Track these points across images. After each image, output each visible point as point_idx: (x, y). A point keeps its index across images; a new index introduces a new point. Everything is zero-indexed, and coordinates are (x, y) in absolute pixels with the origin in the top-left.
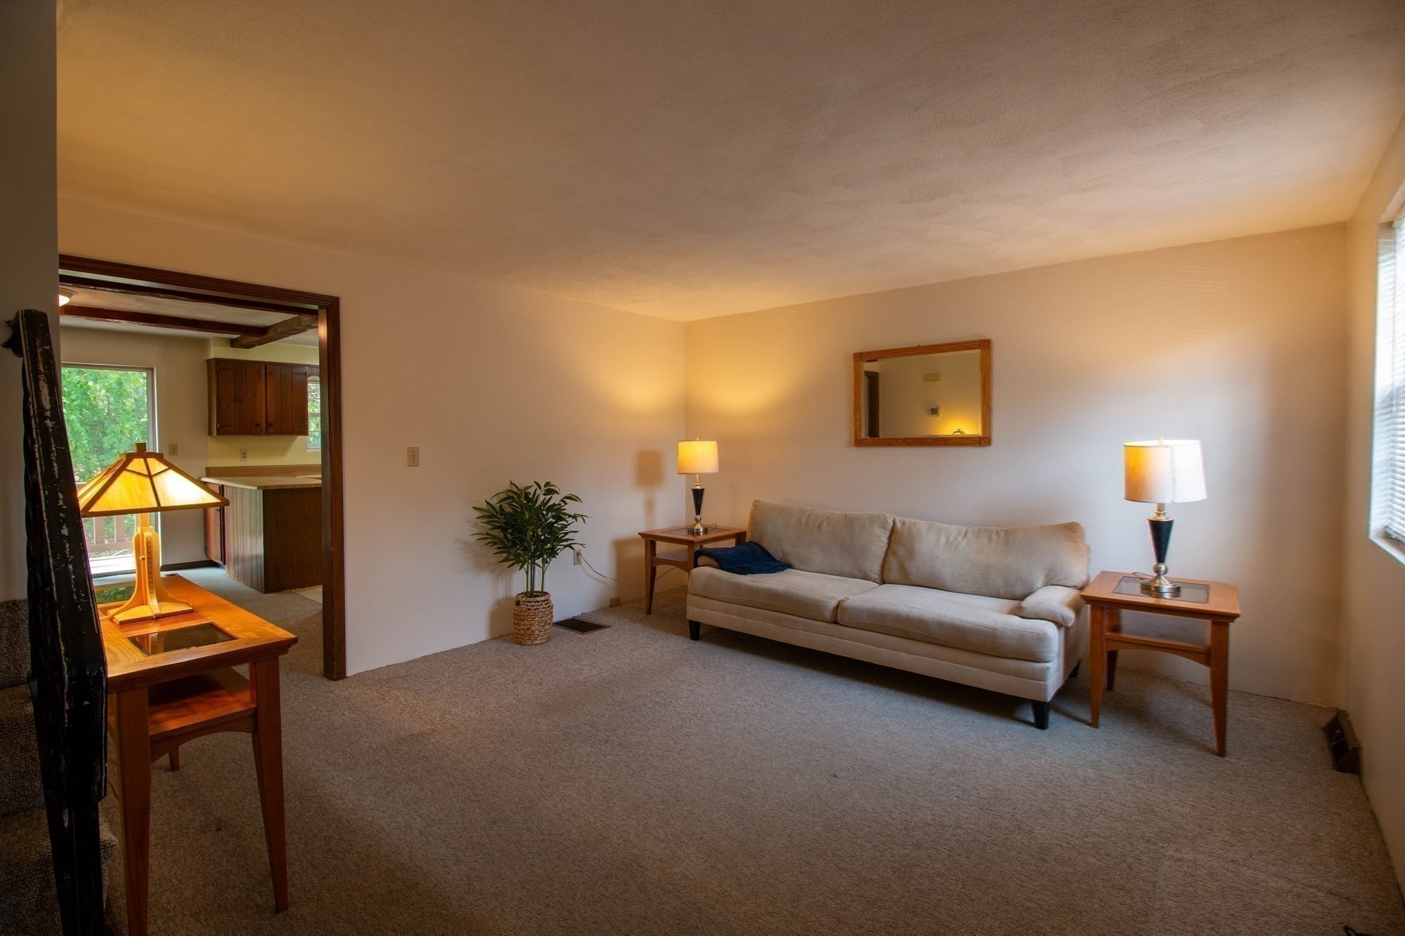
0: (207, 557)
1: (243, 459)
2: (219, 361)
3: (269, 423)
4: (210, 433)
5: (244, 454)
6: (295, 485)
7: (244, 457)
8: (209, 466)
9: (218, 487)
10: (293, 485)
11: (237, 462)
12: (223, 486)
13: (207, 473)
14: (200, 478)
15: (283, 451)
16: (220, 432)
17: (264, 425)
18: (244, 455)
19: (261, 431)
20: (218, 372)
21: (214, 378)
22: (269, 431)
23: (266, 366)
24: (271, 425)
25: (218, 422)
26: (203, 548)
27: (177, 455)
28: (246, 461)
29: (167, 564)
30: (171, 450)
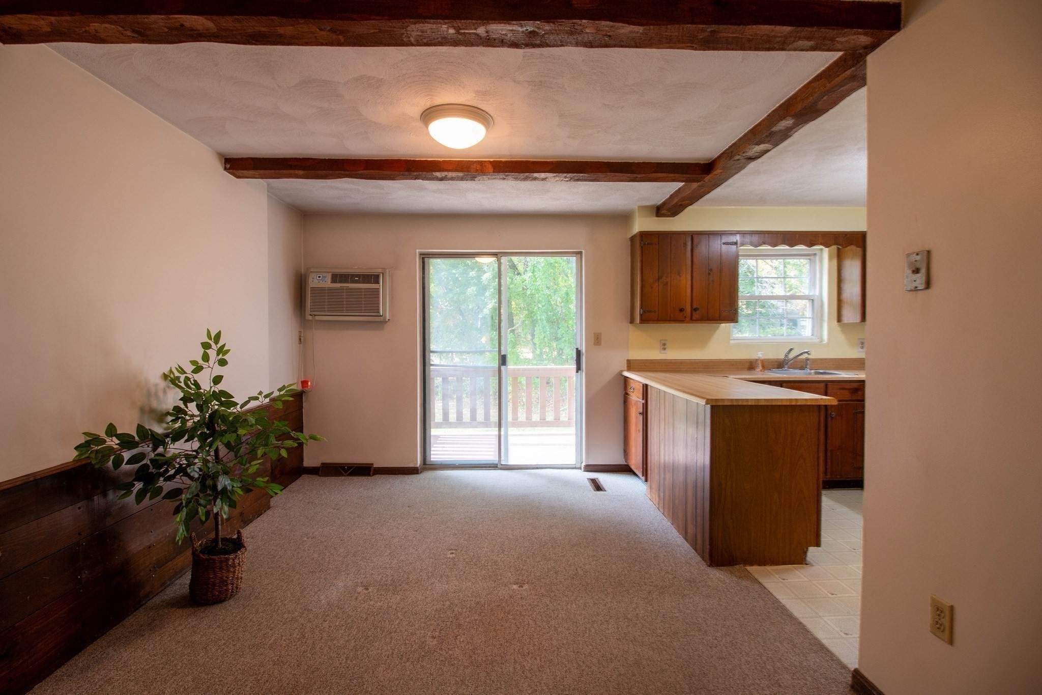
0: (626, 462)
1: (664, 351)
2: (643, 235)
3: (695, 306)
4: (632, 321)
5: (664, 345)
6: (758, 400)
7: (664, 349)
8: (629, 359)
9: (642, 385)
10: (755, 400)
11: (655, 354)
12: (647, 385)
13: (628, 367)
14: (622, 371)
15: (704, 342)
16: (645, 320)
17: (688, 309)
18: (664, 347)
19: (685, 317)
20: (642, 247)
21: (638, 252)
22: (694, 318)
23: (692, 236)
24: (696, 310)
25: (641, 307)
26: (622, 451)
27: (600, 345)
28: (666, 353)
29: (589, 464)
30: (596, 340)
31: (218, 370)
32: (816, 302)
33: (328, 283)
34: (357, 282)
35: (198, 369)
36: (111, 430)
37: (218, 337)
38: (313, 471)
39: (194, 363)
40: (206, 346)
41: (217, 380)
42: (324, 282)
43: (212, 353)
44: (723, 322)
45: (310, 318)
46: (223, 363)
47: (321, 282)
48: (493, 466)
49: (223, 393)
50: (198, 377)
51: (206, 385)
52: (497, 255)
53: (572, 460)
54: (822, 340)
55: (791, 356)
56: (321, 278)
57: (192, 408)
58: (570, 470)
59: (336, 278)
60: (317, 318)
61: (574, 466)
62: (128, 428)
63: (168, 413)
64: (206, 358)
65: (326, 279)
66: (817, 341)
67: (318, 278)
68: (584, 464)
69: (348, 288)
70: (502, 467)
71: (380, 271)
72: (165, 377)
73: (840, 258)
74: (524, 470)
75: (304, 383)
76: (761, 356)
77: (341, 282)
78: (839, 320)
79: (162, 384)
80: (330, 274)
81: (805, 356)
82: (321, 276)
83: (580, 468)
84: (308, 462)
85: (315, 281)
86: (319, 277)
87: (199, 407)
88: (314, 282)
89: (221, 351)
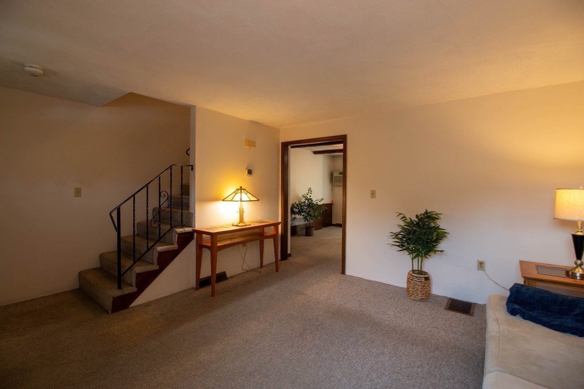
31: (311, 195)
33: (338, 175)
35: (307, 194)
36: (295, 203)
37: (310, 189)
38: (334, 225)
39: (307, 193)
40: (309, 190)
41: (310, 196)
43: (310, 191)
45: (334, 184)
46: (311, 193)
49: (311, 199)
50: (307, 196)
51: (309, 197)
57: (307, 202)
59: (340, 173)
60: (335, 184)
62: (297, 203)
63: (303, 203)
64: (309, 192)
67: (336, 173)
72: (303, 196)
75: (332, 201)
79: (302, 197)
80: (338, 173)
84: (333, 223)
87: (308, 201)
88: (335, 175)
89: (311, 191)
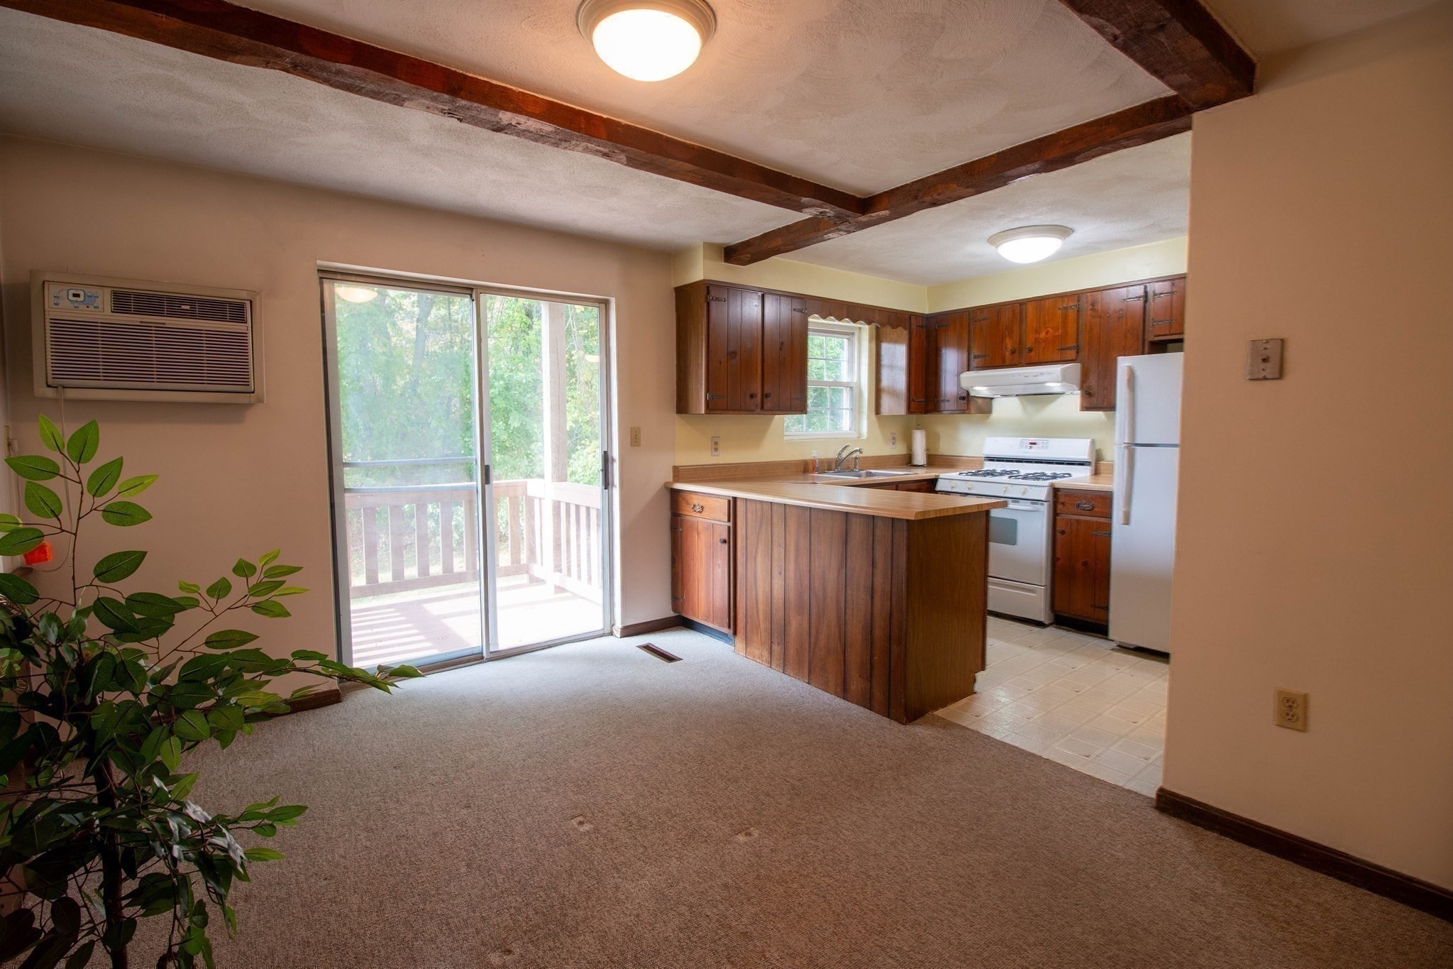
0: (676, 612)
1: (715, 453)
2: (709, 285)
3: (766, 391)
4: (682, 410)
5: (716, 443)
7: (716, 450)
8: (677, 465)
9: (725, 502)
11: (705, 458)
12: (735, 499)
13: (676, 475)
14: (669, 483)
15: (757, 438)
16: (712, 409)
17: (759, 394)
18: (716, 447)
19: (756, 406)
20: (708, 303)
22: (765, 407)
23: (763, 295)
24: (767, 396)
25: (708, 390)
26: (670, 597)
27: (639, 445)
28: (718, 456)
29: (628, 624)
30: (633, 438)
32: (854, 389)
33: (102, 311)
34: (184, 315)
42: (91, 308)
44: (777, 412)
45: (48, 393)
47: (83, 307)
48: (476, 658)
52: (472, 289)
53: (597, 625)
54: (860, 435)
55: (844, 455)
56: (82, 298)
58: (597, 639)
59: (122, 301)
61: (602, 632)
65: (99, 302)
66: (855, 435)
67: (71, 297)
68: (619, 625)
69: (161, 329)
70: (492, 656)
71: (244, 295)
73: (878, 339)
74: (530, 654)
75: (36, 553)
76: (816, 455)
77: (138, 311)
78: (878, 410)
80: (109, 290)
81: (857, 454)
82: (82, 294)
83: (611, 634)
85: (64, 303)
86: (75, 295)
88: (59, 306)
